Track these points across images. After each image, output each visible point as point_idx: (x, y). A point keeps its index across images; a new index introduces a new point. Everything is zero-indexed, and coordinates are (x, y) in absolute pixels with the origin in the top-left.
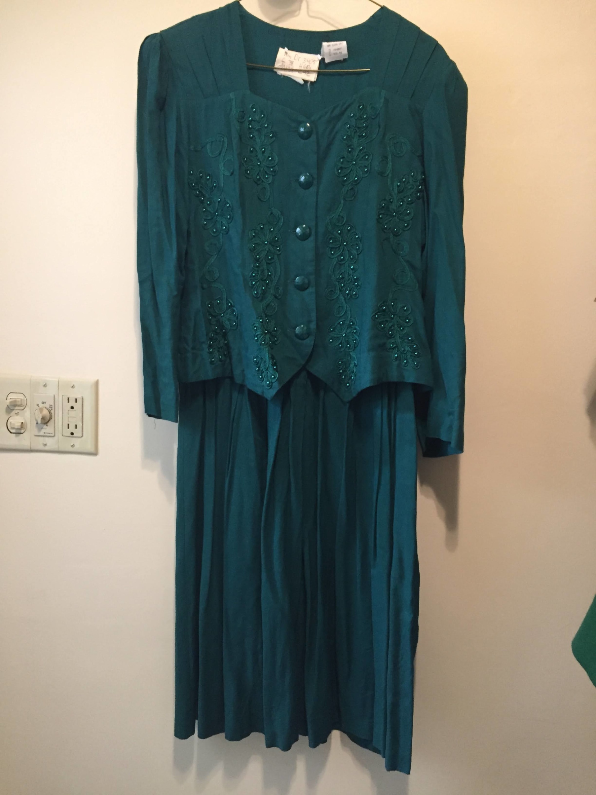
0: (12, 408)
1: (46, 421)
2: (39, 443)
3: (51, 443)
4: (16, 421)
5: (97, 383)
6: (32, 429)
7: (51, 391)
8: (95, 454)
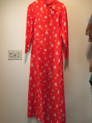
0: (11, 54)
1: (15, 56)
2: (14, 59)
3: (16, 58)
4: (11, 56)
5: (21, 51)
6: (13, 57)
7: (16, 52)
8: (21, 60)
